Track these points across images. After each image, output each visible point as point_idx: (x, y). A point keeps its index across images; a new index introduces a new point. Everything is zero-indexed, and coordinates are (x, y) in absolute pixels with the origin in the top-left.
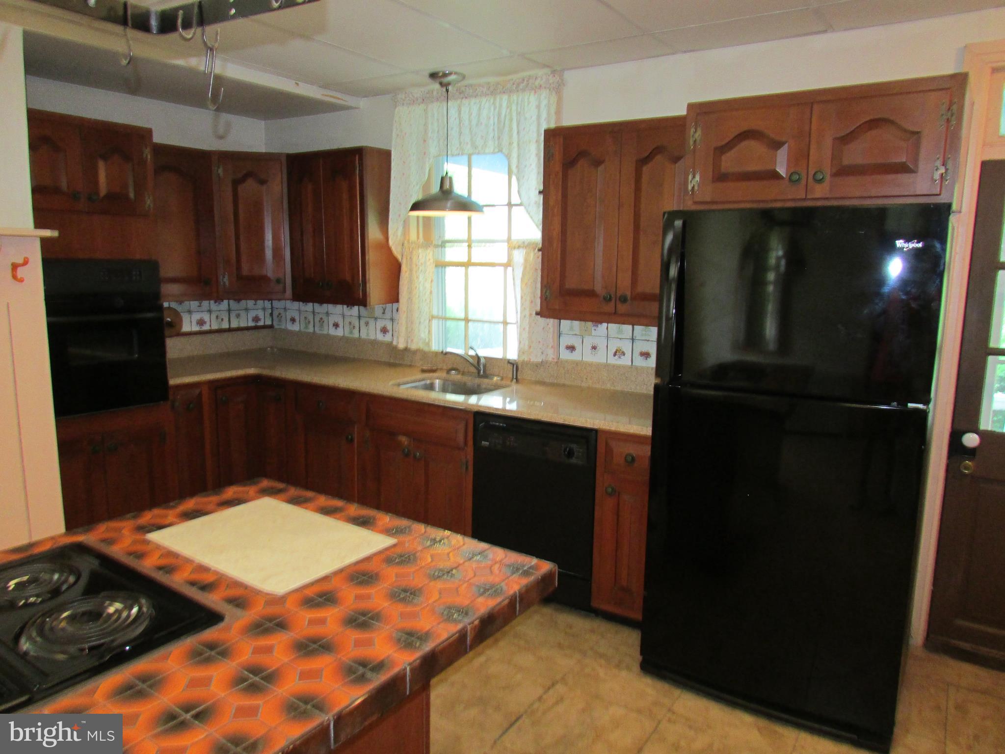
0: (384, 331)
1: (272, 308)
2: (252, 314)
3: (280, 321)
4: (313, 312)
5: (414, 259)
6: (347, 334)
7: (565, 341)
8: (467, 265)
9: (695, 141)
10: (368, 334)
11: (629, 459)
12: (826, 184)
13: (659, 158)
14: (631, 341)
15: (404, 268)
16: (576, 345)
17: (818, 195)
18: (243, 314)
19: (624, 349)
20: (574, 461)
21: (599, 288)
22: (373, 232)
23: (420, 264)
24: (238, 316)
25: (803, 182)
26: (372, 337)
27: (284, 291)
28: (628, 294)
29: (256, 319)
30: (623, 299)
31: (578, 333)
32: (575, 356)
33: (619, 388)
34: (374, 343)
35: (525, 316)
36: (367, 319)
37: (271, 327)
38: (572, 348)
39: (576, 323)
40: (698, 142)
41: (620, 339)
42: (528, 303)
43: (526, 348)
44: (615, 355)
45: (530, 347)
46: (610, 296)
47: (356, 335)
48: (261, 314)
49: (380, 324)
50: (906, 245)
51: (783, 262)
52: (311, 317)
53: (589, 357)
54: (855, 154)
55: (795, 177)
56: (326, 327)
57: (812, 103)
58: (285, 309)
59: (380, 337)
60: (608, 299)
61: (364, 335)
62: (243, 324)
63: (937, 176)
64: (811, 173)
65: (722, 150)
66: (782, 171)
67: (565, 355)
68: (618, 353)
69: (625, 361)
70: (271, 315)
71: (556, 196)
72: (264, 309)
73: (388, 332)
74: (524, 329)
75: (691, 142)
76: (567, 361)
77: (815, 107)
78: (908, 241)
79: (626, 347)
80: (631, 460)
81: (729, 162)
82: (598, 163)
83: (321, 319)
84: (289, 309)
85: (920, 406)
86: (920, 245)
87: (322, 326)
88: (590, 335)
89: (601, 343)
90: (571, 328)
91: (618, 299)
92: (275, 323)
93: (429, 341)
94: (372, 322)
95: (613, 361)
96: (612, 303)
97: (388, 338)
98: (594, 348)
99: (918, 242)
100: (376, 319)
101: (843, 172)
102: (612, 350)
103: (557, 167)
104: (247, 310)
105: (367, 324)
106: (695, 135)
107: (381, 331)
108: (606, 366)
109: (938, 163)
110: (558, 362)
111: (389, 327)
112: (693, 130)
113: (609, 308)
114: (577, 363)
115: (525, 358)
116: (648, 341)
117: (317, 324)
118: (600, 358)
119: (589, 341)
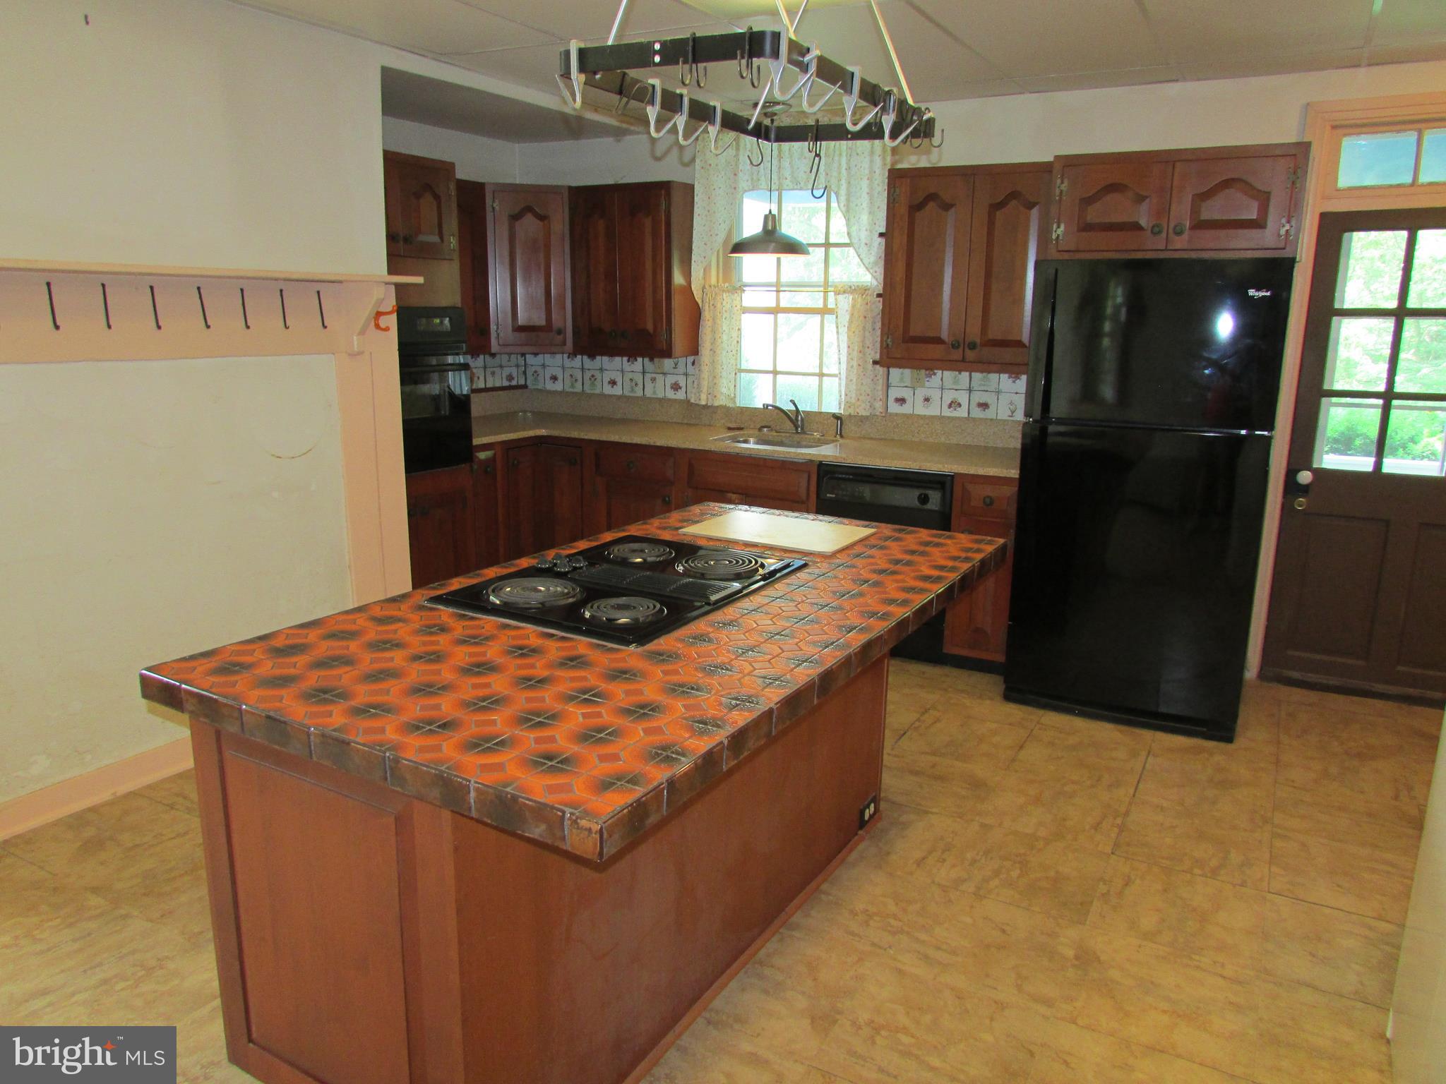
0: (676, 387)
1: (525, 365)
2: (506, 371)
3: (536, 379)
4: (583, 369)
5: (719, 306)
6: (627, 393)
7: (894, 393)
8: (775, 311)
9: (1061, 191)
10: (654, 393)
11: (988, 501)
12: (1186, 236)
13: (1013, 203)
14: (968, 391)
15: (707, 314)
16: (906, 398)
17: (1178, 246)
18: (498, 370)
19: (960, 400)
20: (929, 506)
21: (945, 335)
22: (678, 279)
23: (724, 311)
24: (493, 373)
25: (1164, 235)
26: (660, 395)
27: (564, 343)
28: (978, 341)
29: (510, 378)
30: (972, 346)
31: (909, 386)
32: (906, 409)
33: (954, 441)
34: (663, 401)
35: (852, 367)
36: (654, 375)
37: (525, 387)
38: (901, 401)
39: (907, 372)
40: (1064, 194)
41: (956, 390)
42: (855, 354)
43: (853, 401)
44: (950, 406)
45: (858, 399)
46: (958, 342)
47: (639, 393)
48: (514, 371)
49: (670, 380)
50: (1257, 294)
51: (1124, 311)
52: (578, 374)
53: (921, 410)
54: (1211, 211)
55: (1156, 229)
56: (599, 386)
57: (1175, 162)
58: (544, 366)
59: (671, 394)
60: (955, 346)
61: (649, 393)
62: (498, 384)
63: (1283, 232)
64: (1172, 225)
65: (1088, 201)
66: (1143, 223)
67: (894, 408)
68: (954, 404)
69: (962, 413)
70: (525, 373)
71: (900, 240)
72: (517, 366)
73: (680, 388)
74: (851, 380)
75: (1057, 192)
76: (897, 414)
77: (1178, 164)
78: (1258, 290)
79: (963, 398)
80: (989, 502)
81: (1094, 214)
82: (947, 207)
83: (593, 376)
84: (548, 366)
85: (1266, 433)
86: (1268, 294)
87: (593, 384)
88: (923, 386)
89: (935, 395)
90: (902, 380)
91: (966, 346)
92: (529, 383)
93: (735, 397)
94: (660, 378)
95: (947, 412)
96: (961, 350)
97: (680, 395)
98: (927, 400)
99: (1267, 291)
100: (664, 374)
101: (1200, 225)
102: (947, 400)
103: (903, 210)
104: (501, 367)
105: (653, 380)
106: (1062, 186)
107: (672, 388)
108: (941, 418)
109: (1284, 221)
110: (887, 414)
111: (682, 384)
112: (1059, 181)
113: (957, 355)
114: (907, 416)
115: (851, 411)
116: (987, 391)
117: (587, 382)
118: (933, 410)
119: (921, 393)
